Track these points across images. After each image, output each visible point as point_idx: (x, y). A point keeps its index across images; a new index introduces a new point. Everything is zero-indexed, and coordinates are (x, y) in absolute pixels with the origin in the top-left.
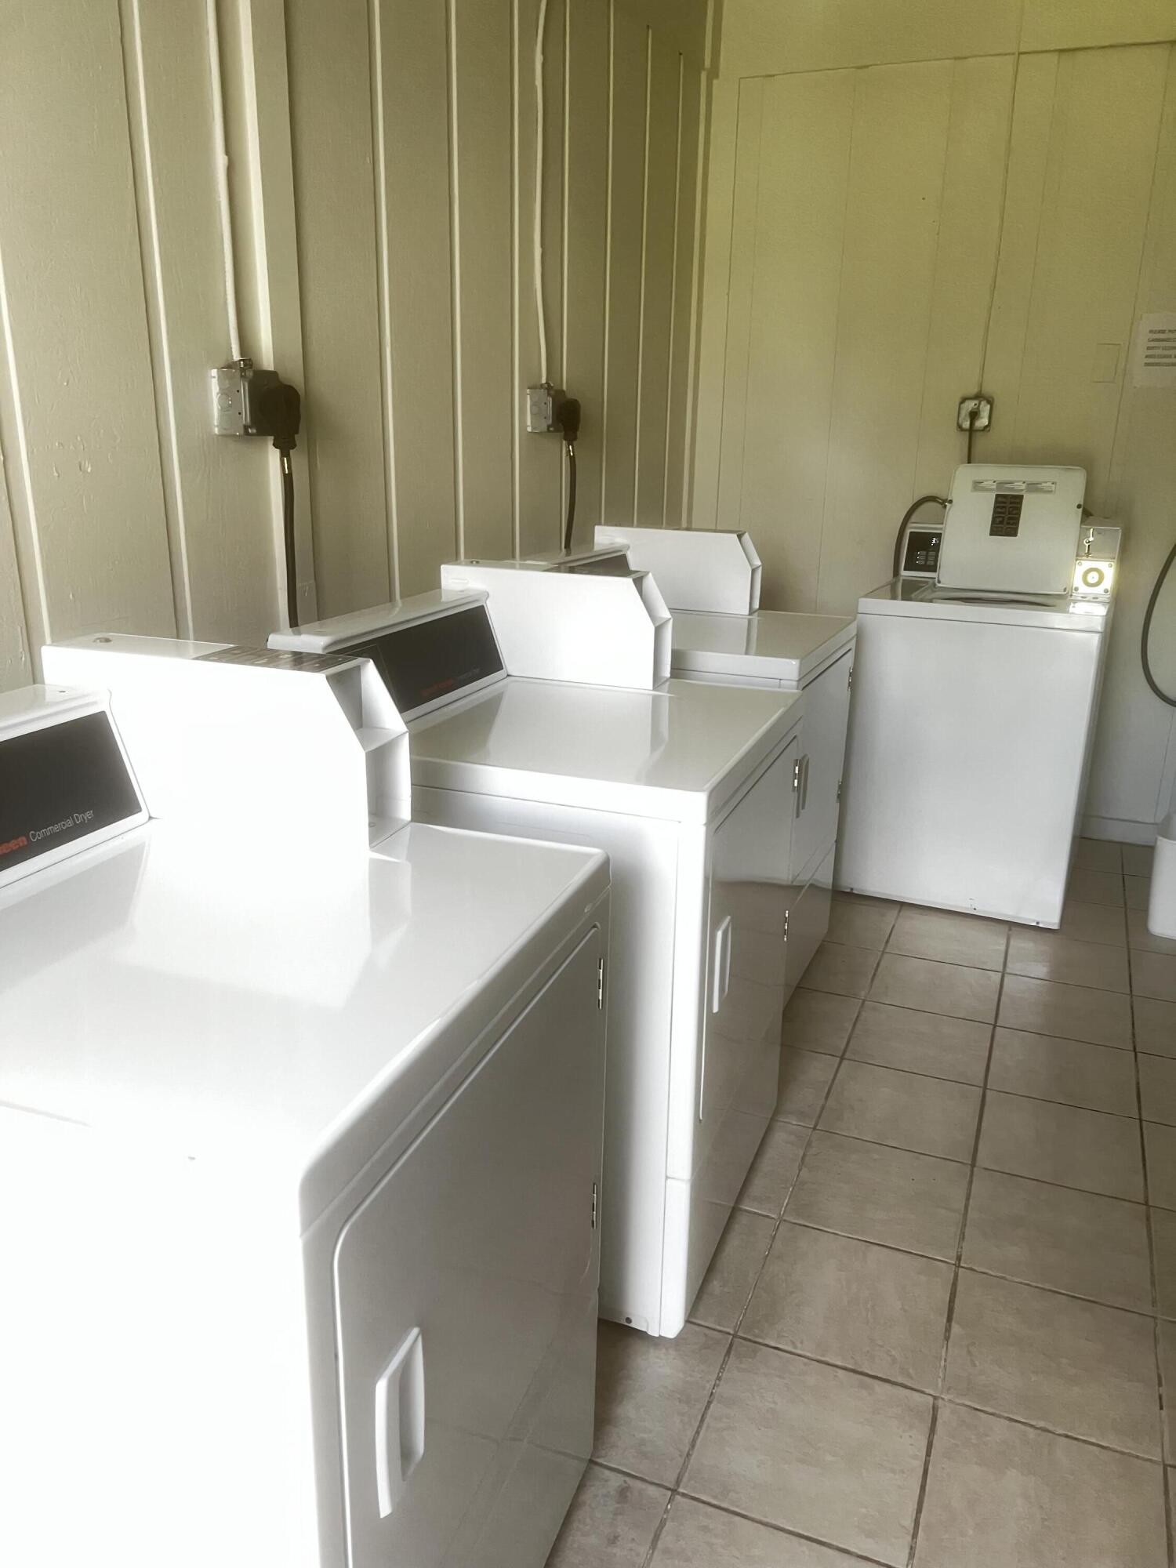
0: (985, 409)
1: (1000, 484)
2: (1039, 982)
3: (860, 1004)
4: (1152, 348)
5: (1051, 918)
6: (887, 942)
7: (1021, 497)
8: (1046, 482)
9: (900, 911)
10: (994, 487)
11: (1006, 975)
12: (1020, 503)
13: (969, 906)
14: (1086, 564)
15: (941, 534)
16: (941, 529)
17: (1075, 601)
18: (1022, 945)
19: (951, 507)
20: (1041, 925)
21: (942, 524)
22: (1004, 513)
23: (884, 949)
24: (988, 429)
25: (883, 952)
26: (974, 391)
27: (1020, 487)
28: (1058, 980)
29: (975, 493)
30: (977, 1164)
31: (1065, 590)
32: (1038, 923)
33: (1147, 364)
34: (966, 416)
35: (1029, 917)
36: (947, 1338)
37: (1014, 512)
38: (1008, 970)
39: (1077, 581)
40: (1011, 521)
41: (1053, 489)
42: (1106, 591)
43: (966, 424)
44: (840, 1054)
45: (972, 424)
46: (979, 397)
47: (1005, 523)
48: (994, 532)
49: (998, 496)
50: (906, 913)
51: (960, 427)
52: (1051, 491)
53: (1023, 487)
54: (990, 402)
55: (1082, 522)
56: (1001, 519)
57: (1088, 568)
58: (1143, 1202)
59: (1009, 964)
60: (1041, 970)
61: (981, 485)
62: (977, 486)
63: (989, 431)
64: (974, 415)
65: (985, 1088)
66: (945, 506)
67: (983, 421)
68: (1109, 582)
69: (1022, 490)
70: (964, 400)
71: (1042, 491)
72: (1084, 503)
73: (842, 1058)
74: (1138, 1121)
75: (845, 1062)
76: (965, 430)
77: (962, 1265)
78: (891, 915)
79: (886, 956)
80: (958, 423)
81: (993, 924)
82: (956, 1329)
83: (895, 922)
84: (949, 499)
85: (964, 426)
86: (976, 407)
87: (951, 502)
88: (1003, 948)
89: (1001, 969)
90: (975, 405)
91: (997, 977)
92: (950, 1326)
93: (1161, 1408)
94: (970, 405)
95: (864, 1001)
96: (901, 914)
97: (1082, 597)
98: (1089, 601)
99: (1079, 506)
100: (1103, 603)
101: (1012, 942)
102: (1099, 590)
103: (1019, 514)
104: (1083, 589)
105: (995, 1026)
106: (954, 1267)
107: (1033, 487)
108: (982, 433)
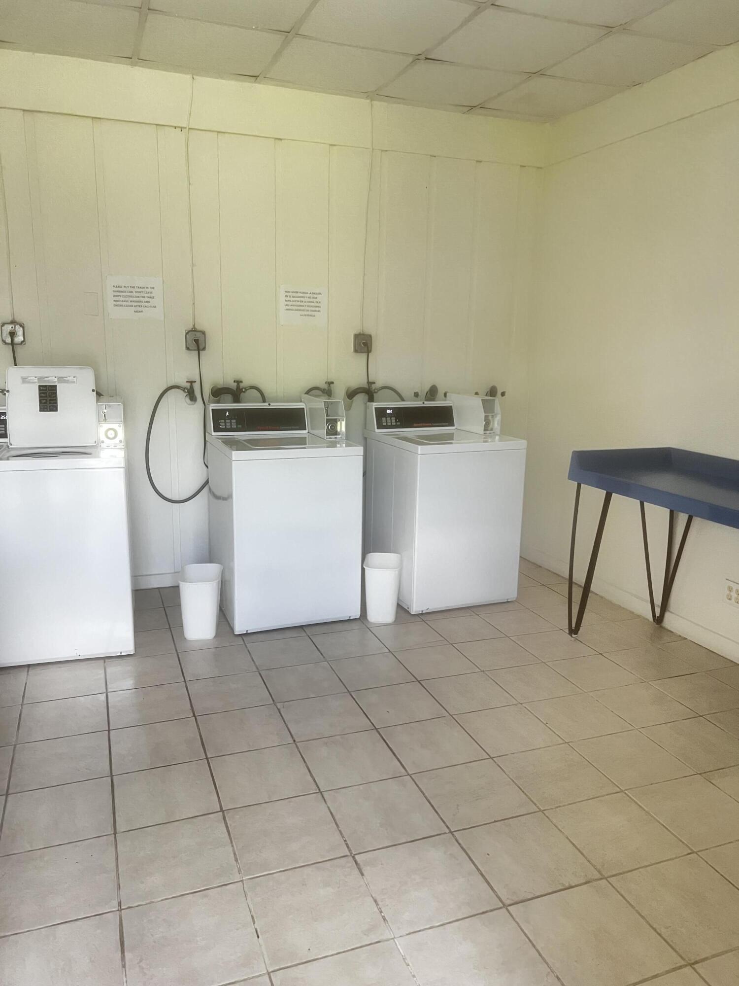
0: (19, 331)
1: (40, 379)
2: (130, 691)
3: (13, 749)
4: (117, 296)
5: (128, 647)
6: (23, 696)
7: (55, 386)
8: (70, 377)
9: (28, 672)
10: (36, 381)
11: (109, 694)
12: (56, 390)
13: (76, 655)
14: (105, 426)
15: (6, 413)
16: (5, 409)
17: (103, 449)
18: (114, 669)
19: (9, 395)
20: (123, 654)
21: (5, 406)
22: (46, 397)
23: (23, 702)
24: (24, 343)
25: (22, 704)
26: (10, 319)
27: (52, 380)
28: (141, 687)
29: (24, 385)
30: (117, 832)
31: (95, 442)
32: (121, 653)
33: (115, 305)
34: (7, 335)
35: (115, 651)
36: (124, 966)
37: (53, 396)
38: (109, 690)
39: (102, 437)
40: (52, 402)
41: (75, 380)
42: (121, 441)
43: (9, 340)
44: (5, 792)
45: (12, 340)
46: (13, 322)
47: (48, 402)
48: (42, 409)
49: (40, 386)
50: (32, 672)
51: (4, 342)
52: (74, 382)
53: (56, 380)
54: (22, 326)
55: (98, 400)
56: (45, 401)
57: (107, 428)
58: (219, 810)
59: (109, 686)
60: (129, 683)
61: (27, 380)
62: (24, 380)
63: (25, 344)
64: (12, 334)
65: (112, 776)
66: (5, 394)
67: (19, 338)
68: (121, 435)
69: (56, 382)
70: (3, 324)
71: (67, 382)
72: (96, 387)
73: (7, 794)
74: (206, 760)
75: (10, 798)
76: (8, 344)
77: (123, 908)
78: (23, 675)
79: (24, 706)
80: (3, 340)
81: (93, 662)
82: (128, 955)
83: (27, 680)
84: (7, 389)
85: (7, 341)
86: (13, 329)
87: (8, 391)
88: (103, 676)
89: (105, 691)
90: (12, 327)
91: (103, 697)
92: (124, 956)
93: (258, 937)
94: (9, 328)
95: (15, 745)
96: (30, 673)
97: (107, 446)
98: (111, 449)
99: (93, 391)
100: (121, 449)
101: (108, 671)
102: (117, 441)
103: (56, 396)
104: (107, 441)
105: (109, 730)
106: (118, 912)
107: (61, 379)
108: (20, 346)
